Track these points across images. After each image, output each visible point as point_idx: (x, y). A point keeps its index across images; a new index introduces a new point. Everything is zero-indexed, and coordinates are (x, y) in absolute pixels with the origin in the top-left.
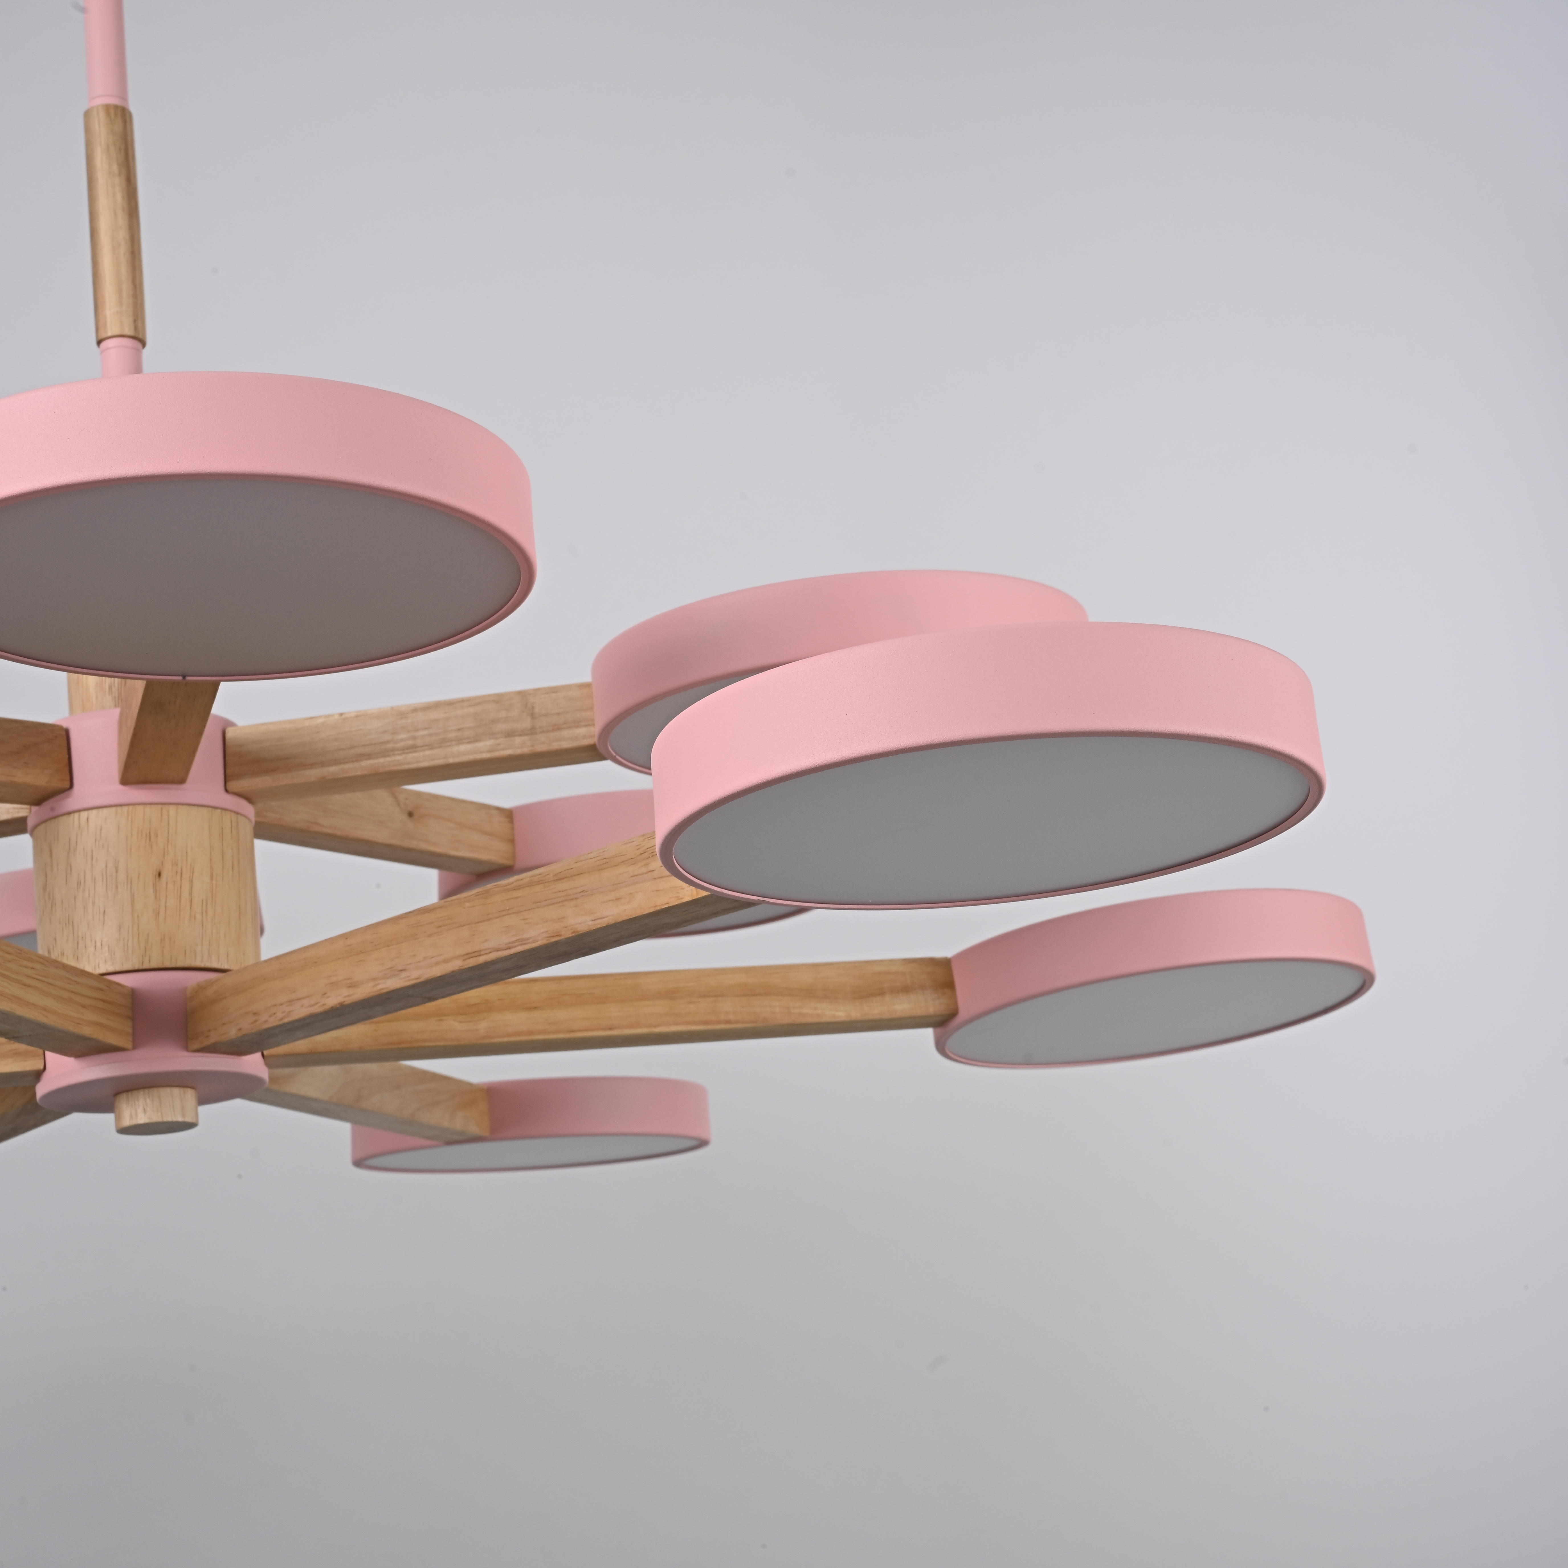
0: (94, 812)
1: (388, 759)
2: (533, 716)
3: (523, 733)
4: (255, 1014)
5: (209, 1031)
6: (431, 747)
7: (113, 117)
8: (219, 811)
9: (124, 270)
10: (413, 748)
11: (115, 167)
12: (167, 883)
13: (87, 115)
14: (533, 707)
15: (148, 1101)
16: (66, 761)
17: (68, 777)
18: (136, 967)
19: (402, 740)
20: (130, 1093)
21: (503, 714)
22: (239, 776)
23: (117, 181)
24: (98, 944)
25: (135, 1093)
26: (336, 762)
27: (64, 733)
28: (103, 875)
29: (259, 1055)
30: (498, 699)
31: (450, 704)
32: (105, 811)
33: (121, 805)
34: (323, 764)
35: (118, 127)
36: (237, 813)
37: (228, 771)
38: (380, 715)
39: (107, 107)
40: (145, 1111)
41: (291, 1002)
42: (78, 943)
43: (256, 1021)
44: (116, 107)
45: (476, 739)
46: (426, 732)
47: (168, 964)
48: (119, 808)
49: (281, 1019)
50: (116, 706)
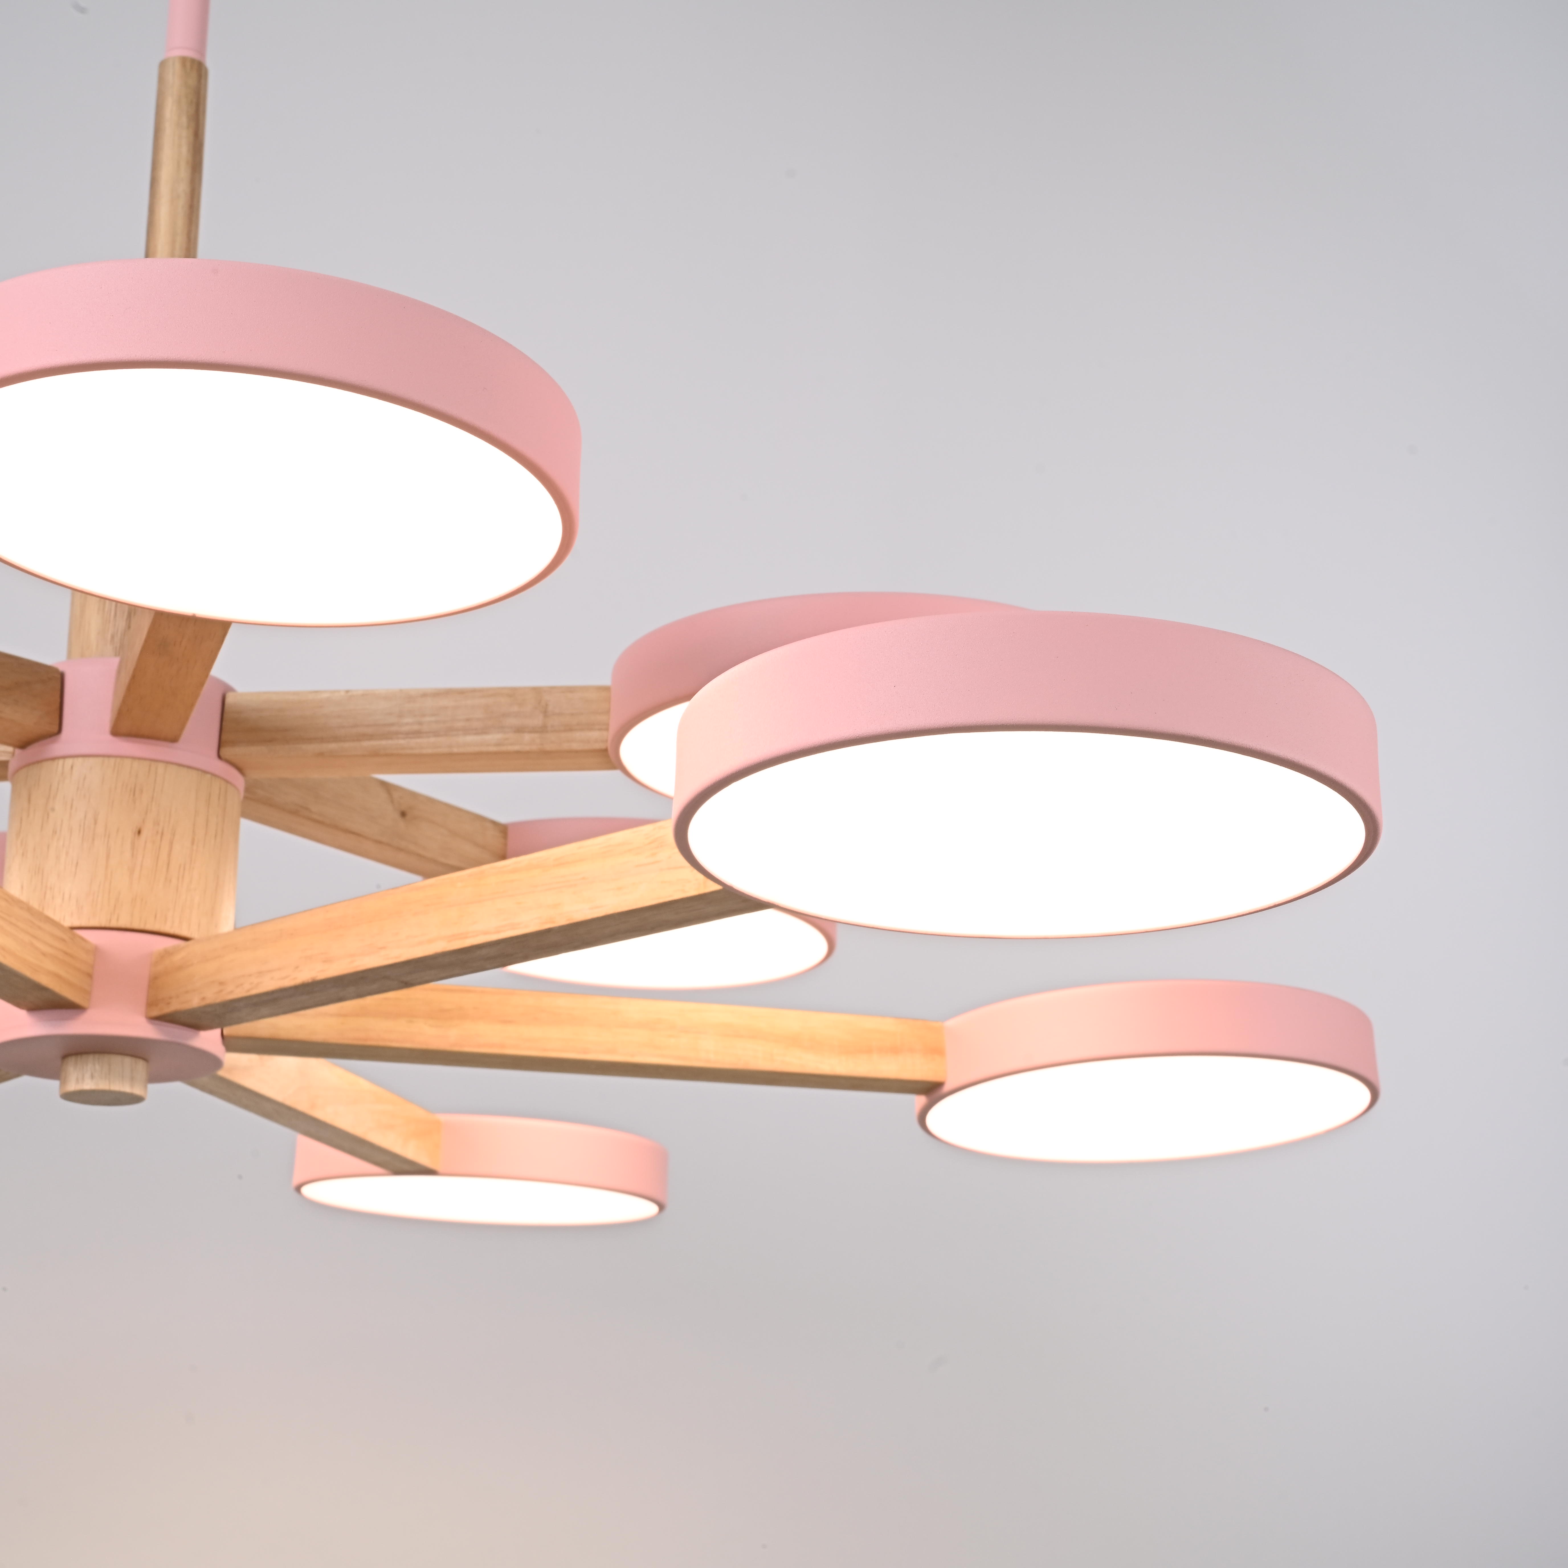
0: (80, 760)
1: (390, 742)
2: (545, 713)
3: (533, 730)
4: (221, 983)
5: (171, 998)
6: (436, 734)
7: (188, 70)
8: (209, 776)
9: (181, 222)
10: (418, 734)
11: (184, 120)
12: (146, 842)
13: (163, 65)
14: (547, 705)
15: (97, 1067)
16: (58, 705)
17: (57, 722)
18: (103, 924)
19: (407, 724)
20: (79, 1056)
21: (515, 709)
22: (233, 743)
23: (184, 133)
24: (67, 896)
25: (84, 1056)
26: (336, 739)
27: (59, 676)
28: (80, 826)
29: (217, 1032)
30: (513, 693)
31: (462, 692)
32: (92, 760)
33: (109, 756)
34: (322, 740)
35: (192, 81)
36: (227, 782)
37: (223, 737)
38: (388, 697)
39: (184, 60)
40: (92, 1077)
41: (260, 973)
42: (45, 893)
43: (221, 991)
44: (193, 61)
45: (484, 731)
46: (433, 719)
47: (136, 926)
48: (106, 759)
49: (248, 991)
50: (116, 655)
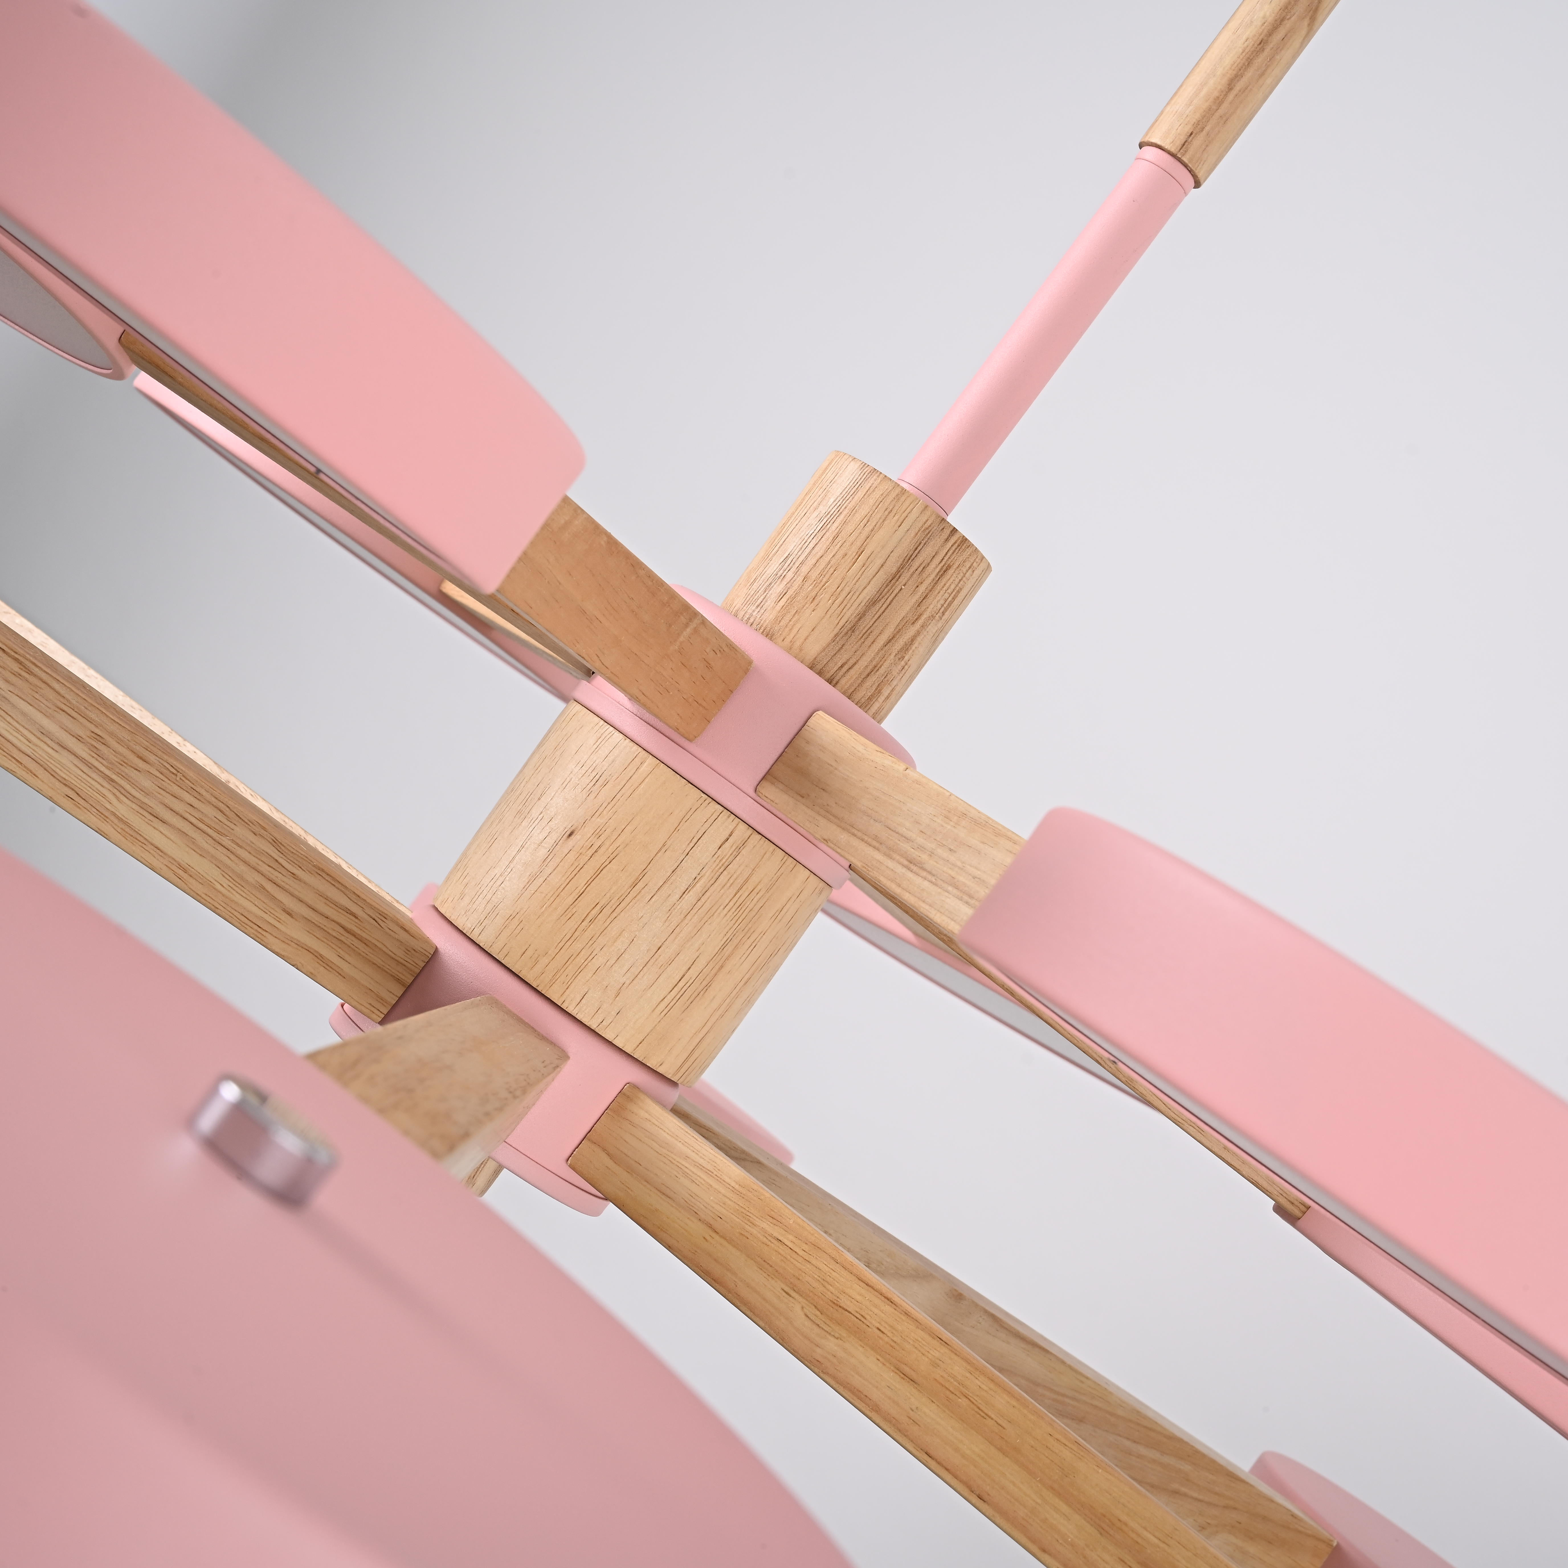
1: (889, 863)
6: (934, 879)
10: (919, 867)
26: (851, 829)
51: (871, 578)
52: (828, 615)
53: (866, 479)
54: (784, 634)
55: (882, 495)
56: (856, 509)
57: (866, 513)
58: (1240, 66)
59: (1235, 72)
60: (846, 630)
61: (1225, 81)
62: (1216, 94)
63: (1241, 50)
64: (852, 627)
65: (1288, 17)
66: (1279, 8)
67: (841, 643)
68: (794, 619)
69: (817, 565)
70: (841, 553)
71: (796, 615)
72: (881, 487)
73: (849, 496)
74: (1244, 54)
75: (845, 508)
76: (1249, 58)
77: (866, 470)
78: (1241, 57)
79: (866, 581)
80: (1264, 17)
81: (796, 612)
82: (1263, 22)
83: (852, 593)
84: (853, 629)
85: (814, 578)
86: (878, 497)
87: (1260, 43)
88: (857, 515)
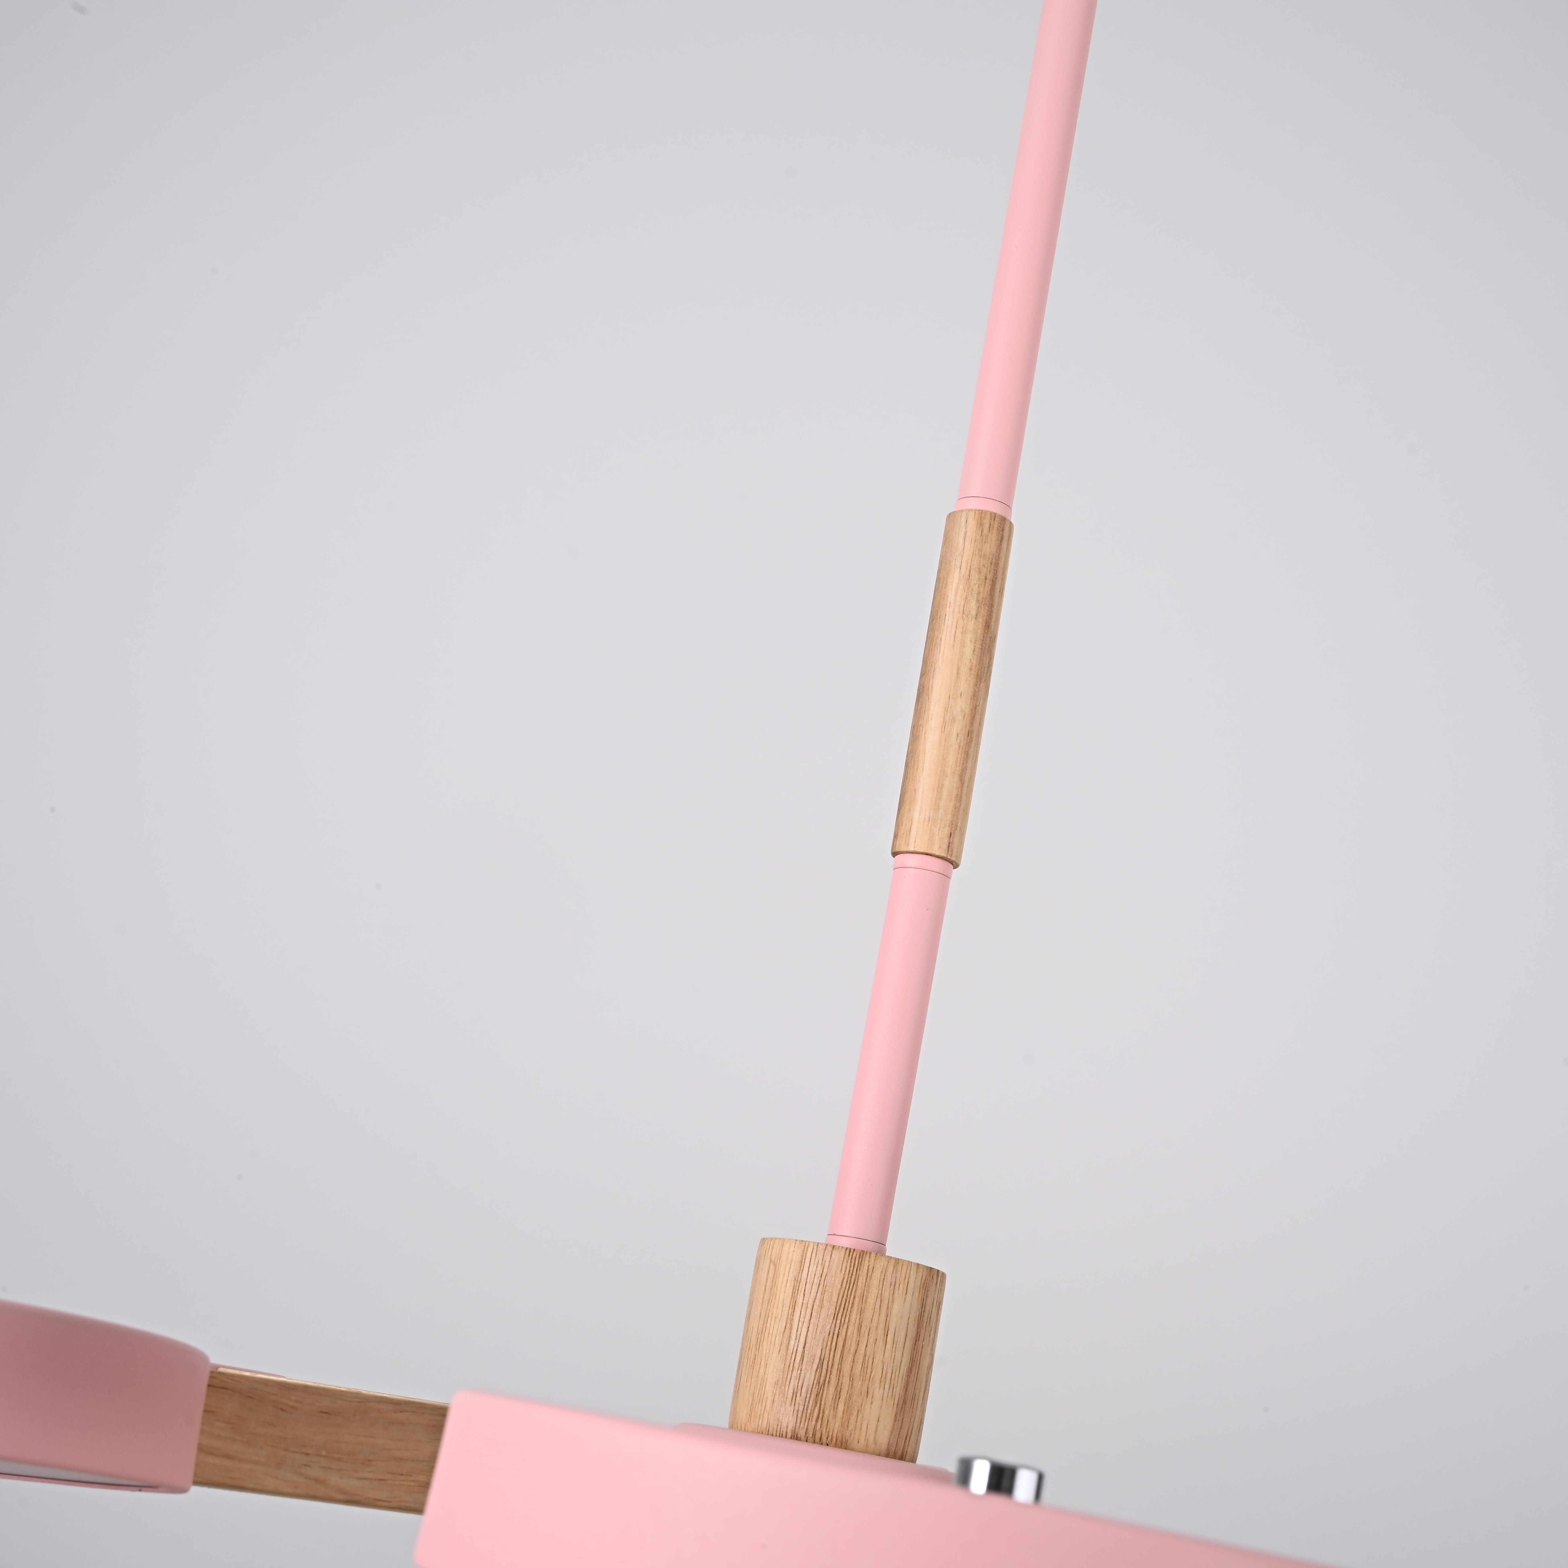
7: (986, 531)
9: (953, 758)
11: (973, 605)
13: (952, 520)
23: (971, 625)
39: (981, 513)
44: (994, 516)
51: (902, 1350)
52: (884, 1401)
53: (860, 1264)
54: (856, 1437)
55: (882, 1272)
56: (865, 1295)
57: (876, 1295)
58: (962, 761)
59: (961, 768)
60: (900, 1406)
61: (956, 779)
62: (955, 792)
63: (957, 746)
64: (904, 1400)
65: (978, 704)
66: (970, 698)
67: (901, 1419)
68: (859, 1419)
69: (856, 1360)
70: (871, 1341)
71: (860, 1414)
72: (877, 1266)
73: (852, 1285)
74: (961, 749)
75: (854, 1297)
76: (965, 751)
77: (854, 1255)
78: (960, 752)
79: (900, 1354)
80: (962, 711)
81: (858, 1411)
82: (963, 715)
83: (894, 1371)
84: (905, 1402)
85: (858, 1373)
86: (879, 1276)
87: (968, 735)
88: (869, 1300)
